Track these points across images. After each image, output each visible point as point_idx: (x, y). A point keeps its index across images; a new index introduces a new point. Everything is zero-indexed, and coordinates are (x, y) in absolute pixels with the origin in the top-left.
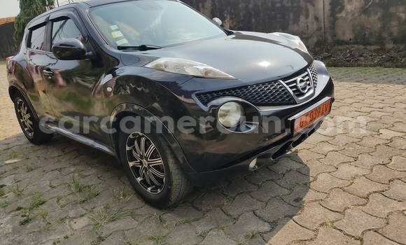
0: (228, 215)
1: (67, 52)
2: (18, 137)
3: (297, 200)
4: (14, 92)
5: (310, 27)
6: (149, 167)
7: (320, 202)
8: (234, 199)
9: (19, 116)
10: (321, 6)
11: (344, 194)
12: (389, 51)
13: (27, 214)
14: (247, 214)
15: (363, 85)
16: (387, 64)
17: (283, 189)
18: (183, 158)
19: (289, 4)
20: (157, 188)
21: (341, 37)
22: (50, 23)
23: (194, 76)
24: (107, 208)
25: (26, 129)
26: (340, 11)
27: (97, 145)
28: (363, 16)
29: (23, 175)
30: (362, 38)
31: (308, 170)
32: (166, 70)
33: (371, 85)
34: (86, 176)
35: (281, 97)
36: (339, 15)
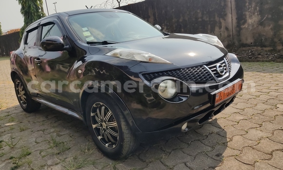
0: (165, 165)
1: (51, 46)
2: (16, 108)
3: (218, 155)
4: (14, 76)
5: (222, 34)
6: (107, 128)
7: (236, 157)
8: (170, 154)
9: (17, 92)
10: (230, 20)
11: (253, 151)
12: (279, 51)
13: (17, 162)
14: (180, 165)
15: (262, 74)
16: (279, 60)
17: (207, 147)
18: (132, 122)
19: (208, 19)
20: (113, 144)
21: (245, 42)
22: (41, 27)
23: (141, 62)
24: (75, 158)
25: (22, 102)
26: (244, 24)
27: (70, 113)
28: (260, 27)
29: (17, 134)
30: (259, 42)
31: (226, 133)
32: (121, 57)
33: (268, 74)
34: (62, 135)
35: (205, 78)
36: (243, 27)
